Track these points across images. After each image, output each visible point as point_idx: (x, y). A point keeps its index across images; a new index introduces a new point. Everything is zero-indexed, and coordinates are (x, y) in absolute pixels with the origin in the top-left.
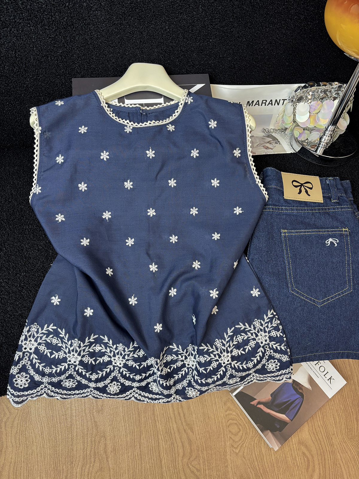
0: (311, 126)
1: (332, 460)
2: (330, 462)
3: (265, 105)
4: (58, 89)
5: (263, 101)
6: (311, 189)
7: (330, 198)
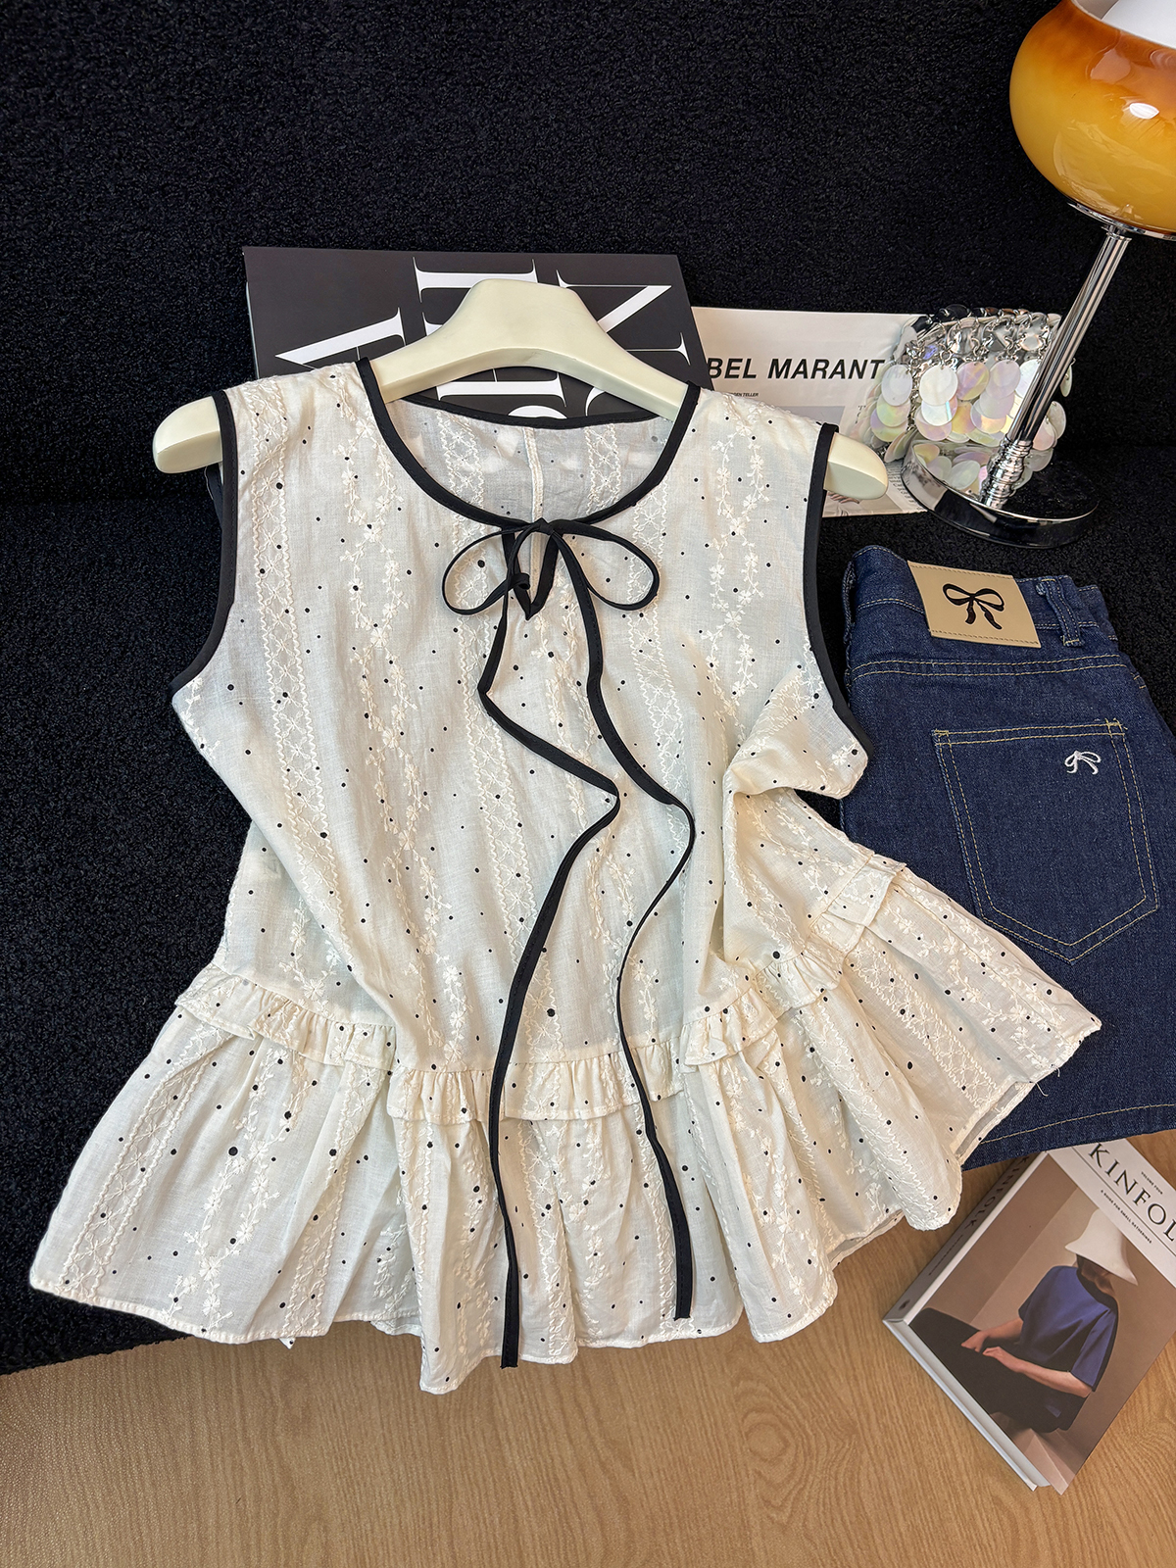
0: (959, 436)
1: (1086, 1513)
2: (1080, 1519)
3: (824, 377)
4: (186, 305)
5: (817, 361)
6: (1000, 608)
7: (1058, 634)
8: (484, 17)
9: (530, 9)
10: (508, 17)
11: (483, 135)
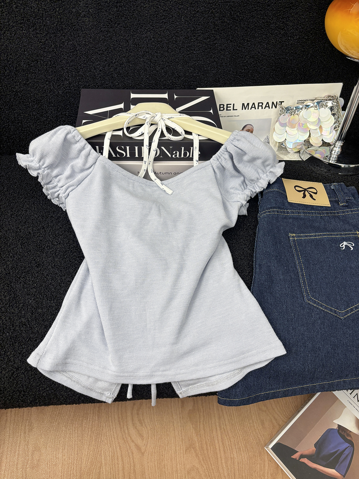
8: (127, 6)
9: (142, 2)
10: (135, 5)
11: (130, 42)
